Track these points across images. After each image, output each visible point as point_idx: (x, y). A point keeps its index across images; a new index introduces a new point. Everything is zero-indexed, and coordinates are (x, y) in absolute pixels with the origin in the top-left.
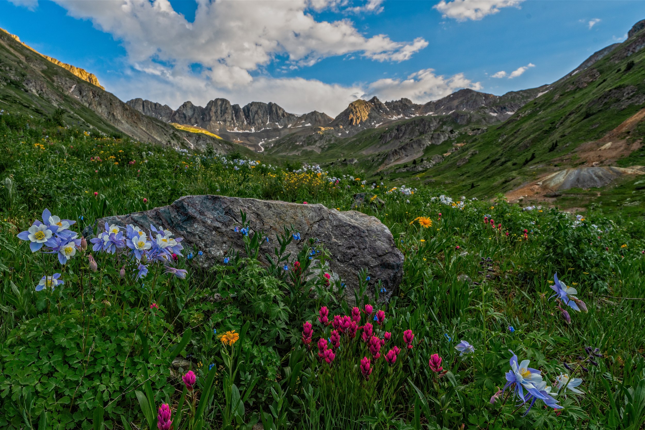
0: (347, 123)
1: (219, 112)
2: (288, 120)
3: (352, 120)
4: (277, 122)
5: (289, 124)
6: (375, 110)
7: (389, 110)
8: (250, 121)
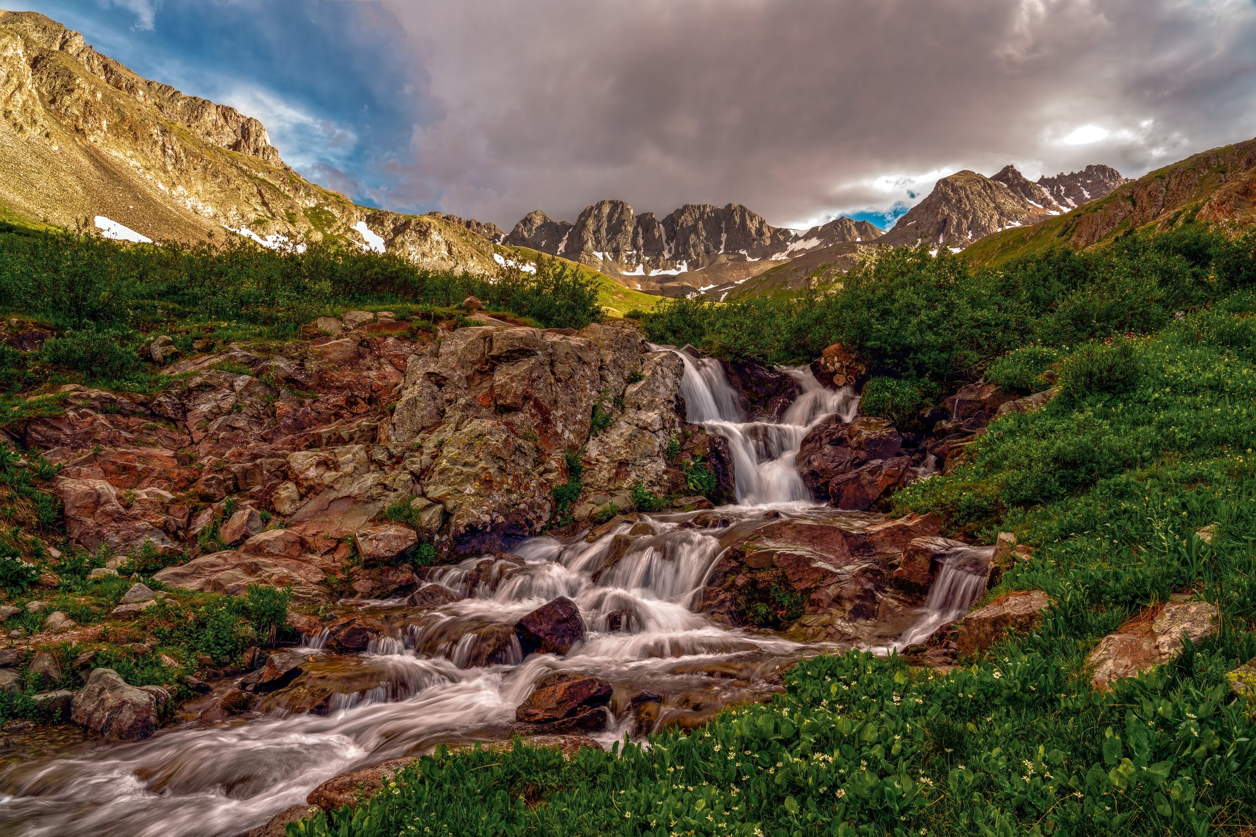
0: (934, 230)
1: (603, 232)
2: (773, 244)
3: (945, 222)
4: (744, 249)
5: (774, 253)
6: (1013, 198)
7: (1050, 197)
8: (677, 250)
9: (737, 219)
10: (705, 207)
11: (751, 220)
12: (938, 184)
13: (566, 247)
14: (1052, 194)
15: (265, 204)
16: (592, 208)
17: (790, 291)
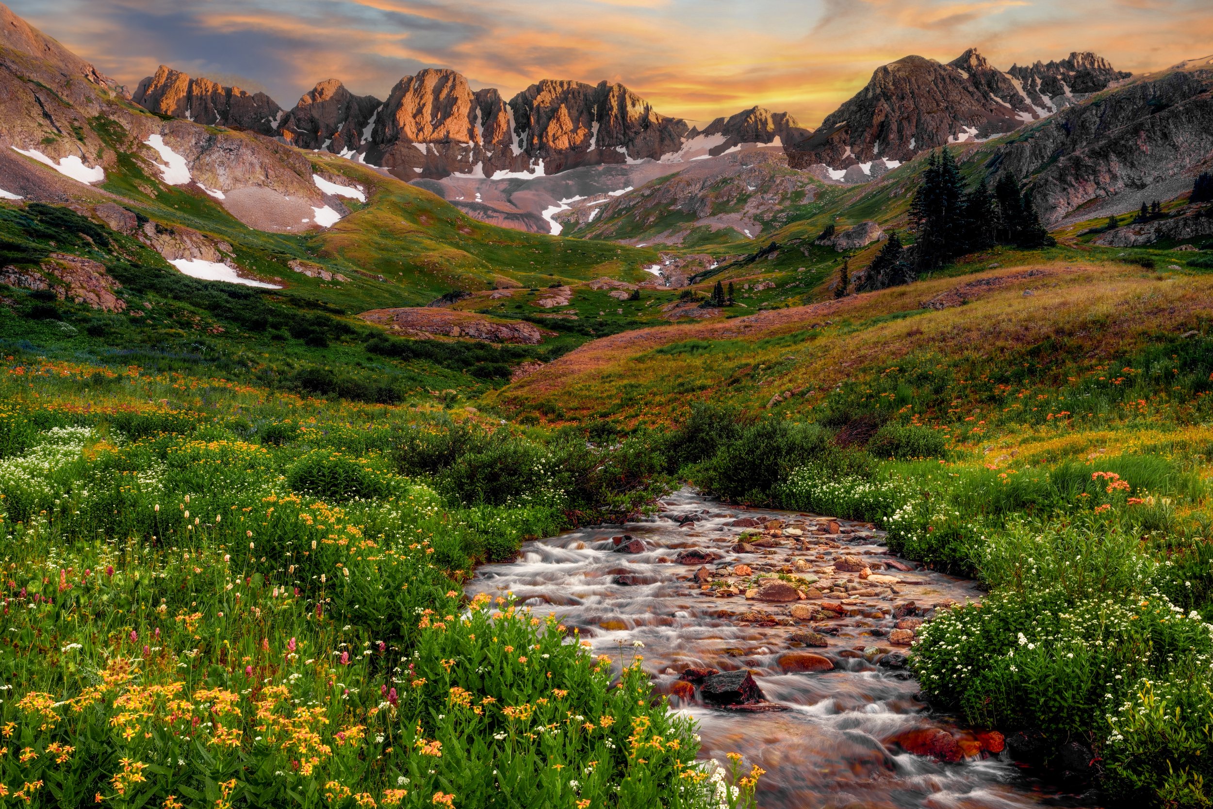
0: (867, 136)
1: (428, 110)
2: (662, 140)
3: (883, 127)
4: (623, 144)
5: (663, 153)
6: (972, 94)
7: (1023, 93)
8: (531, 143)
9: (614, 103)
10: (569, 83)
11: (634, 105)
12: (876, 73)
13: (374, 133)
14: (1024, 88)
15: (46, 115)
16: (411, 79)
17: (679, 212)
